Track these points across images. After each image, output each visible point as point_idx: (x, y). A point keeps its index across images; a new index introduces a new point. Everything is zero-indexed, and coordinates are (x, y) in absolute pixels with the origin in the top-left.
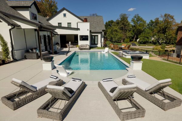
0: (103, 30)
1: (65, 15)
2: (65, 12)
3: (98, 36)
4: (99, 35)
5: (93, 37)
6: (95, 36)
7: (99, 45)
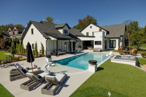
0: (121, 36)
1: (91, 27)
2: (91, 25)
3: (115, 40)
4: (117, 40)
5: (112, 41)
6: (113, 41)
7: (117, 48)
